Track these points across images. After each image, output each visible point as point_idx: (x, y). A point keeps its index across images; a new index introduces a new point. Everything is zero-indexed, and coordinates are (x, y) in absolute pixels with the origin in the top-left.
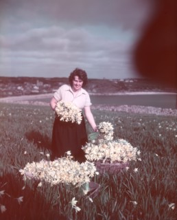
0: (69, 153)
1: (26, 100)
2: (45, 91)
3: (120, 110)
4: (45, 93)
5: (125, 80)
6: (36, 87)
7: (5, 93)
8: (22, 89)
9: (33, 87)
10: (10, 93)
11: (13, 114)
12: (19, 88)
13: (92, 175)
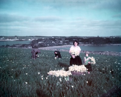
0: (63, 68)
1: (56, 49)
2: (66, 44)
3: (104, 54)
4: (66, 45)
5: (110, 37)
6: (61, 42)
7: (45, 45)
8: (54, 43)
9: (60, 41)
10: (48, 45)
11: (48, 55)
12: (53, 42)
13: (69, 75)
